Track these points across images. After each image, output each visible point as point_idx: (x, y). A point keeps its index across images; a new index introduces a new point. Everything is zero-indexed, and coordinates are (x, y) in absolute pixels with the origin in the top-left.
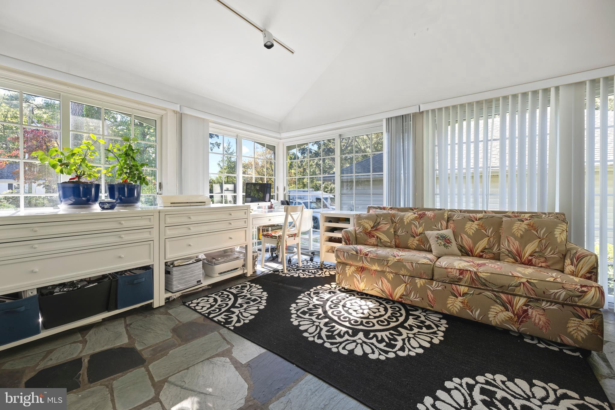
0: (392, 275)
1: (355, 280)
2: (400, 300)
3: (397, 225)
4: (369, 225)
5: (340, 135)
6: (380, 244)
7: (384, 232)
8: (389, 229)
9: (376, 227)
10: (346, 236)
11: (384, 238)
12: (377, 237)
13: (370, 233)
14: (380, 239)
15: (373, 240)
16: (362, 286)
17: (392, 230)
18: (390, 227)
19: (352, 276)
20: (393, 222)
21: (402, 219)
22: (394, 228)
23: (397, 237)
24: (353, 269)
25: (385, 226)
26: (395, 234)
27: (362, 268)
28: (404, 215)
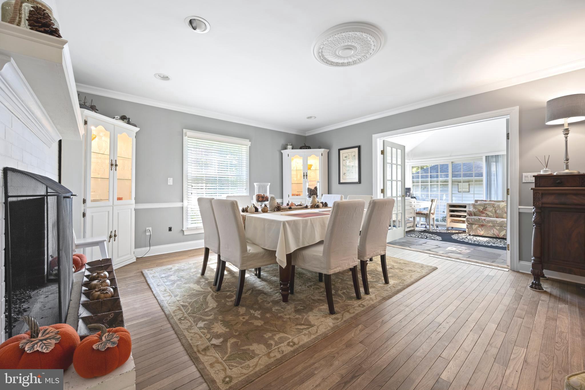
0: (499, 227)
1: (478, 230)
2: (503, 237)
3: (496, 208)
4: (481, 208)
5: (452, 162)
6: (488, 216)
7: (489, 211)
8: (492, 210)
9: (485, 209)
10: (470, 213)
11: (490, 214)
12: (486, 213)
13: (482, 212)
14: (488, 214)
15: (484, 215)
16: (482, 233)
17: (494, 211)
18: (493, 209)
19: (476, 229)
20: (494, 207)
21: (499, 206)
22: (494, 210)
23: (496, 214)
24: (477, 226)
25: (490, 209)
26: (495, 213)
27: (482, 225)
28: (500, 204)
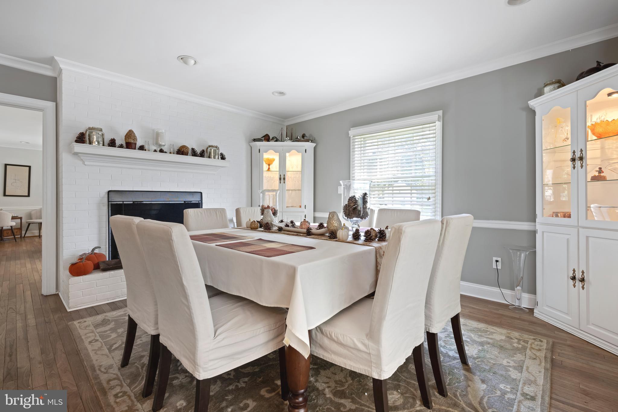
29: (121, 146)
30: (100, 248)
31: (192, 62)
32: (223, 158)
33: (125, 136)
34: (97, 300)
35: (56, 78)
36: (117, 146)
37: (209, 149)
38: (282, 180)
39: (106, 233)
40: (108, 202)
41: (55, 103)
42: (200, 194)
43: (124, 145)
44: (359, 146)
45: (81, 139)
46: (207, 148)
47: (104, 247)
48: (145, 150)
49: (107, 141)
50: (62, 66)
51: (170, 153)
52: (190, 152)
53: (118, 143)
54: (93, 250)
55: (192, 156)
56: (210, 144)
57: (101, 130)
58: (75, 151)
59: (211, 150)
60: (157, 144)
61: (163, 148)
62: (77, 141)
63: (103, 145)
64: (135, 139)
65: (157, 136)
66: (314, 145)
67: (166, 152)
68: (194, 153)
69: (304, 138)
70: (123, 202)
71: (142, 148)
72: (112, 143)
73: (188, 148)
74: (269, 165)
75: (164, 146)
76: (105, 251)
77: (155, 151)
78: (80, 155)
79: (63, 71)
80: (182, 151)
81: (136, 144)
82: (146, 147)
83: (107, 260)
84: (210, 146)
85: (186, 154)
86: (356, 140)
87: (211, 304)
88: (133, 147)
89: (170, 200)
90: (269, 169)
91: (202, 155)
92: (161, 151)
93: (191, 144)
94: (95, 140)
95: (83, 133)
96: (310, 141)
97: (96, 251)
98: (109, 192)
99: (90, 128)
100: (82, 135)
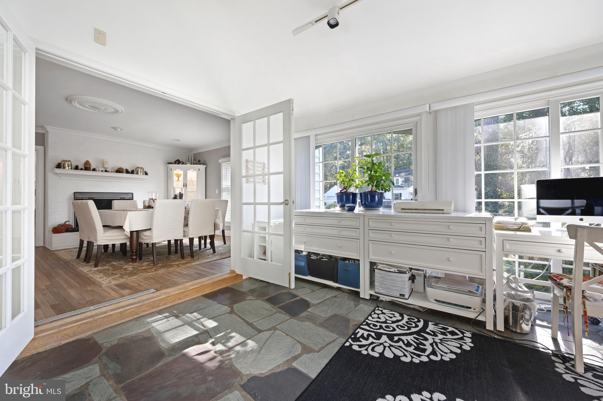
29: (82, 169)
30: (69, 221)
31: (119, 129)
32: (146, 174)
33: (84, 164)
34: (67, 246)
35: (44, 134)
36: (79, 169)
37: (137, 169)
38: (185, 185)
39: (73, 218)
40: (74, 198)
41: (43, 147)
42: (132, 194)
43: (84, 169)
44: (225, 168)
45: (59, 166)
46: (136, 169)
47: (72, 221)
48: (96, 171)
49: (73, 167)
50: (48, 130)
51: (112, 172)
52: (125, 171)
53: (80, 167)
54: (65, 222)
55: (126, 173)
56: (138, 166)
57: (70, 161)
58: (56, 172)
59: (138, 170)
60: (104, 167)
61: (107, 169)
62: (56, 167)
63: (71, 169)
64: (90, 165)
65: (103, 163)
66: (205, 166)
67: (109, 172)
68: (127, 172)
69: (199, 162)
70: (83, 198)
71: (94, 170)
72: (77, 168)
73: (123, 169)
74: (178, 177)
75: (108, 168)
76: (72, 223)
77: (102, 171)
78: (58, 174)
79: (49, 132)
80: (119, 171)
81: (90, 168)
82: (97, 169)
83: (74, 227)
84: (138, 168)
85: (122, 172)
86: (223, 165)
87: (104, 230)
88: (89, 169)
89: (111, 197)
90: (178, 179)
91: (132, 172)
92: (106, 171)
93: (125, 167)
94: (66, 166)
95: (60, 163)
96: (202, 164)
97: (67, 223)
98: (75, 193)
99: (64, 161)
100: (59, 164)
